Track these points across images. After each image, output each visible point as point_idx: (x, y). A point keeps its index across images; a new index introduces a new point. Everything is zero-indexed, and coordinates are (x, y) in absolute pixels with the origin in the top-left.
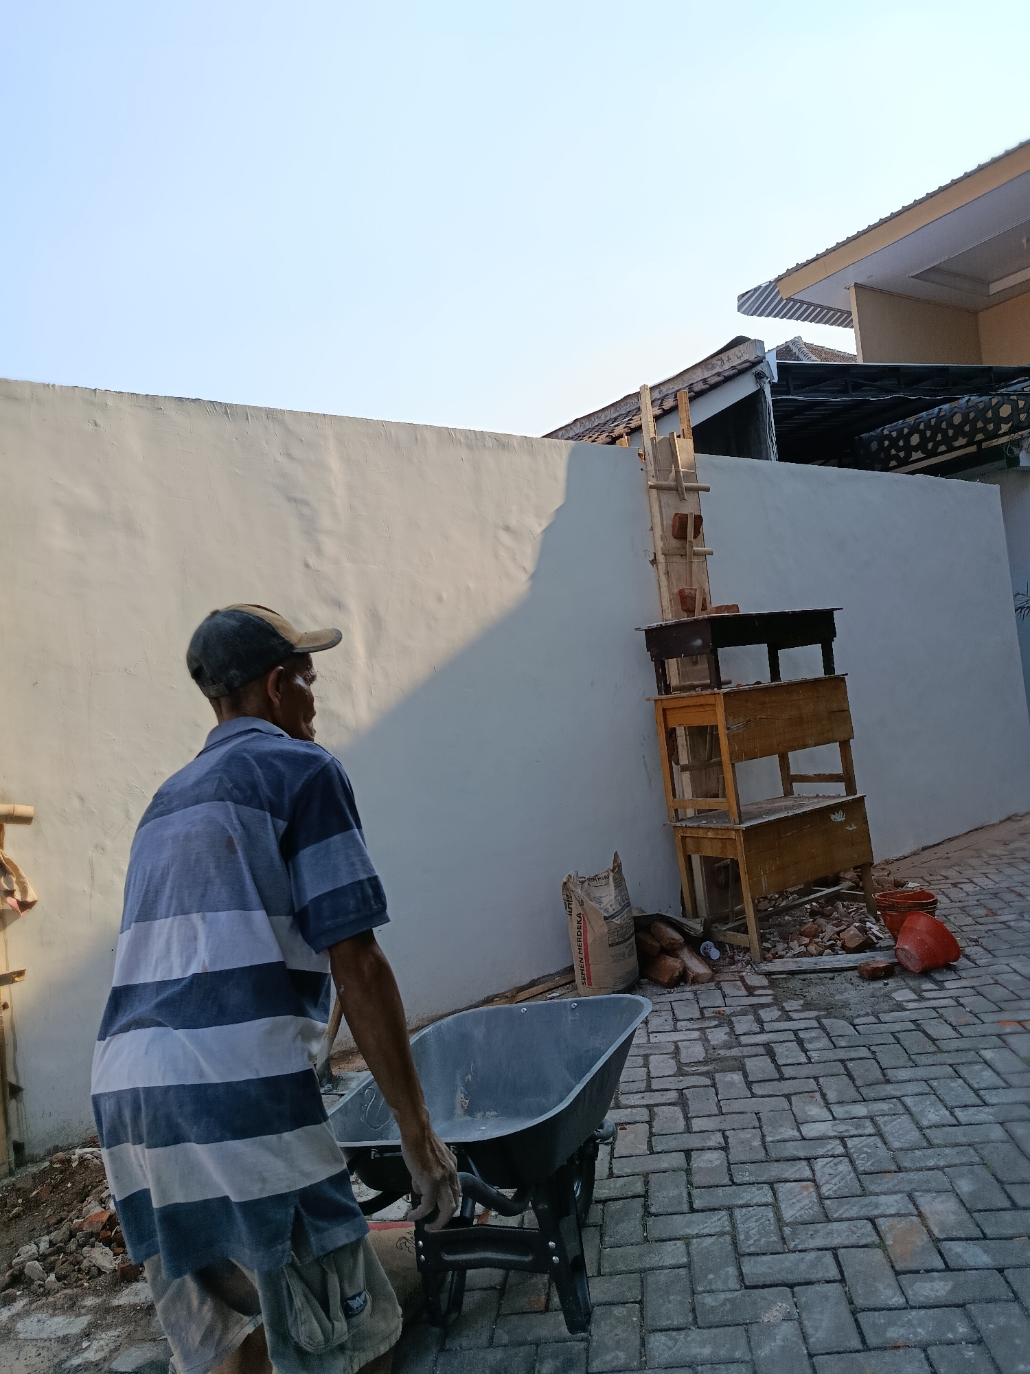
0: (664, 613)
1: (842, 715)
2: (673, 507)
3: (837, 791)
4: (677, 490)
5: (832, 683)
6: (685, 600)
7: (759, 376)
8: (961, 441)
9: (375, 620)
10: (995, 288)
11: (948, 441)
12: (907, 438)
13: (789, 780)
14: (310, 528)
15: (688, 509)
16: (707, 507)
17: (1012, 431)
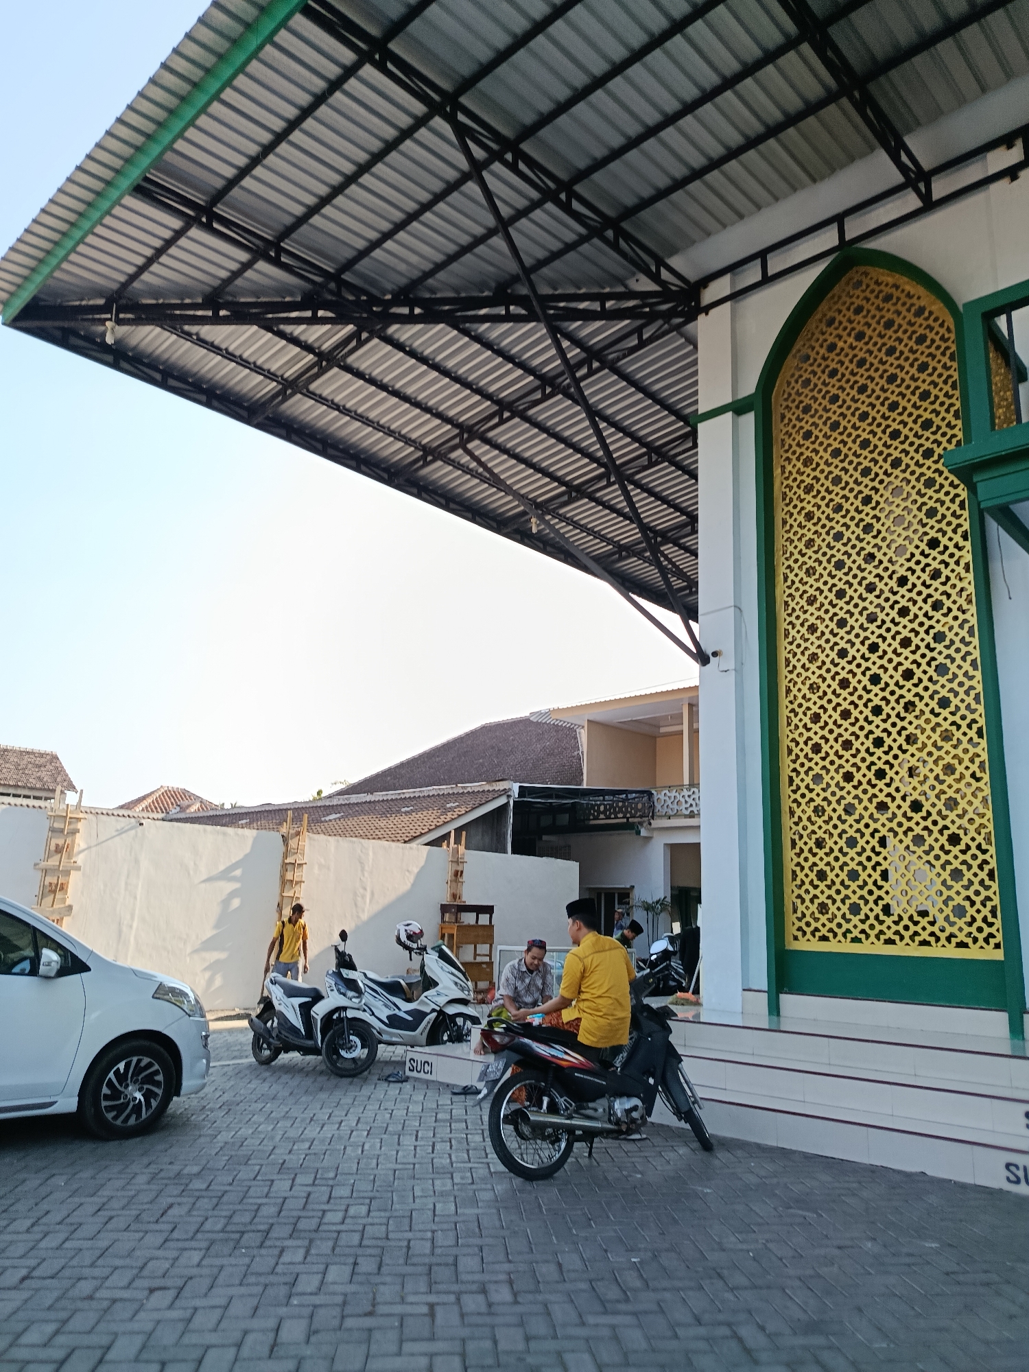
0: (446, 900)
1: (492, 937)
2: (455, 867)
3: (487, 959)
4: (457, 862)
5: (491, 927)
6: (454, 896)
7: (509, 796)
8: (620, 815)
9: (372, 894)
10: (663, 730)
11: (616, 813)
12: (599, 806)
13: (476, 955)
14: (363, 870)
15: (460, 869)
16: (467, 869)
17: (641, 817)
